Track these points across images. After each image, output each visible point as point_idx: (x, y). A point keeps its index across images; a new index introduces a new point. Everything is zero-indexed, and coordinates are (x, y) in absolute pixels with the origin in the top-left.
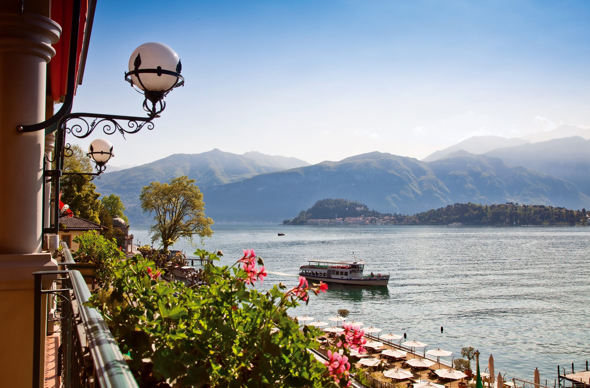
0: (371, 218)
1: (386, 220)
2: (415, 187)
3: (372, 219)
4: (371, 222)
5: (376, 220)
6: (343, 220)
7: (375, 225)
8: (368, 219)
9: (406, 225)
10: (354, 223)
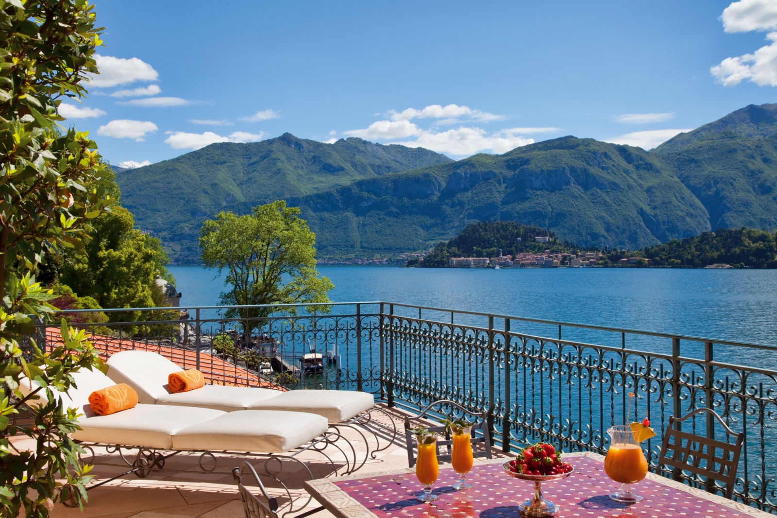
0: (562, 256)
1: (588, 259)
2: (639, 199)
3: (565, 258)
4: (563, 263)
5: (570, 259)
6: (513, 259)
7: (570, 267)
8: (557, 257)
9: (626, 267)
10: (533, 264)
